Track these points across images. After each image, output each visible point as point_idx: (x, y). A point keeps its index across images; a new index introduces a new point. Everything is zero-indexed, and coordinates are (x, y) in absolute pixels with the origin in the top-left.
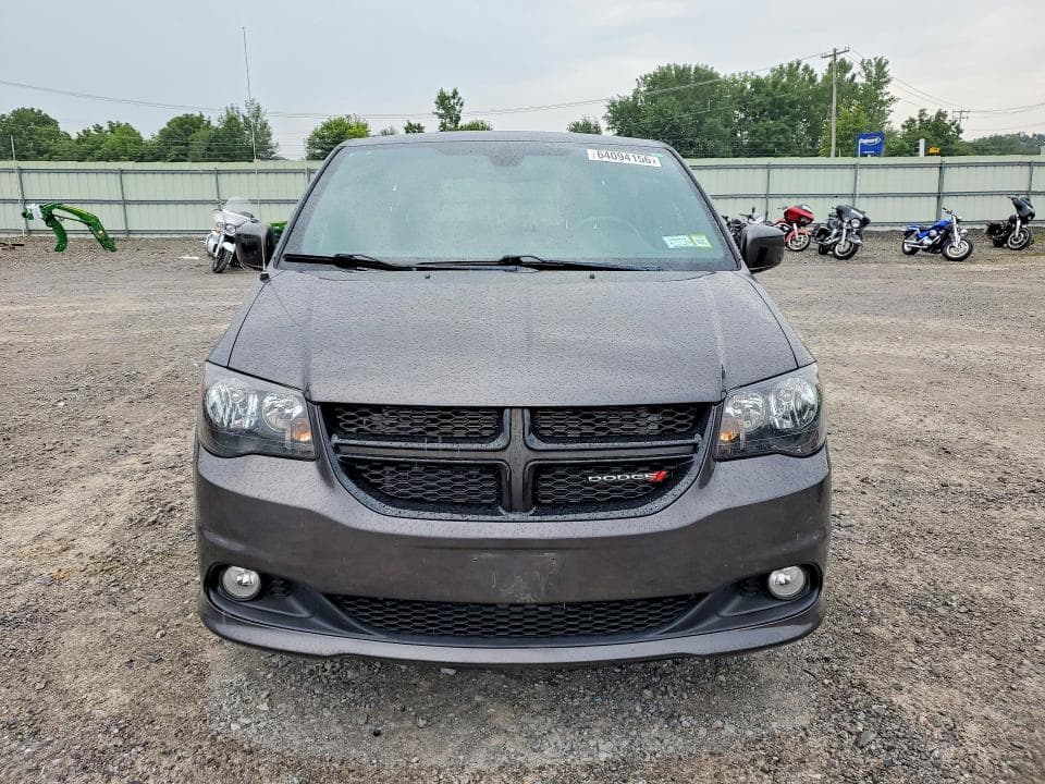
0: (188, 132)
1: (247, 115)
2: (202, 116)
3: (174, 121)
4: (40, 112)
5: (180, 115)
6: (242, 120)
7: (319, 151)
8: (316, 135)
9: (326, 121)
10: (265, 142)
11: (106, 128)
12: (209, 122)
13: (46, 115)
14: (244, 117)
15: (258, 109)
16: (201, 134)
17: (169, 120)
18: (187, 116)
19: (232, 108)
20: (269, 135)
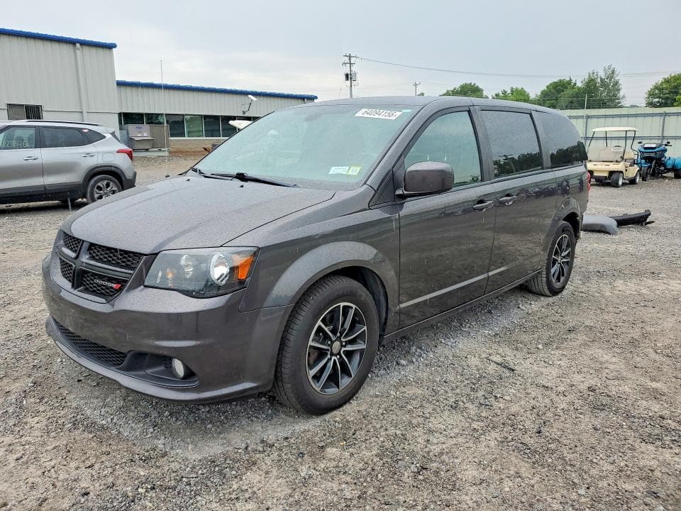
0: (559, 91)
1: (603, 77)
2: (571, 80)
3: (551, 85)
4: (474, 84)
5: (556, 81)
6: (599, 80)
7: (657, 100)
8: (656, 88)
9: (666, 76)
10: (615, 95)
11: (509, 91)
12: (575, 84)
13: (477, 87)
14: (601, 79)
15: (613, 72)
16: (568, 92)
17: (548, 84)
18: (560, 81)
19: (593, 73)
20: (618, 90)
